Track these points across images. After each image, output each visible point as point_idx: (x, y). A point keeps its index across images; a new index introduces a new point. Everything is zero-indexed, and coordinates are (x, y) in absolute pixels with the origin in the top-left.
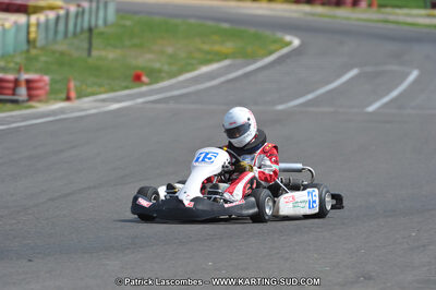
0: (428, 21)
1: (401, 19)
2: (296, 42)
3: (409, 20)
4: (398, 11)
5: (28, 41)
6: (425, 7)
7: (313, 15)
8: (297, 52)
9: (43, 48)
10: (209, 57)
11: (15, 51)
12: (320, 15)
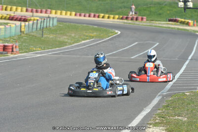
0: (166, 26)
1: (158, 25)
2: (119, 33)
3: (160, 25)
4: (157, 22)
5: (21, 31)
6: (167, 21)
7: (126, 23)
8: (119, 36)
9: (26, 34)
10: (86, 38)
11: (15, 35)
12: (130, 23)
